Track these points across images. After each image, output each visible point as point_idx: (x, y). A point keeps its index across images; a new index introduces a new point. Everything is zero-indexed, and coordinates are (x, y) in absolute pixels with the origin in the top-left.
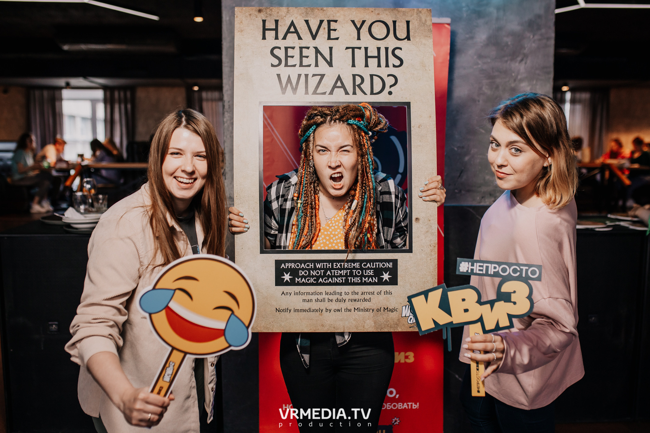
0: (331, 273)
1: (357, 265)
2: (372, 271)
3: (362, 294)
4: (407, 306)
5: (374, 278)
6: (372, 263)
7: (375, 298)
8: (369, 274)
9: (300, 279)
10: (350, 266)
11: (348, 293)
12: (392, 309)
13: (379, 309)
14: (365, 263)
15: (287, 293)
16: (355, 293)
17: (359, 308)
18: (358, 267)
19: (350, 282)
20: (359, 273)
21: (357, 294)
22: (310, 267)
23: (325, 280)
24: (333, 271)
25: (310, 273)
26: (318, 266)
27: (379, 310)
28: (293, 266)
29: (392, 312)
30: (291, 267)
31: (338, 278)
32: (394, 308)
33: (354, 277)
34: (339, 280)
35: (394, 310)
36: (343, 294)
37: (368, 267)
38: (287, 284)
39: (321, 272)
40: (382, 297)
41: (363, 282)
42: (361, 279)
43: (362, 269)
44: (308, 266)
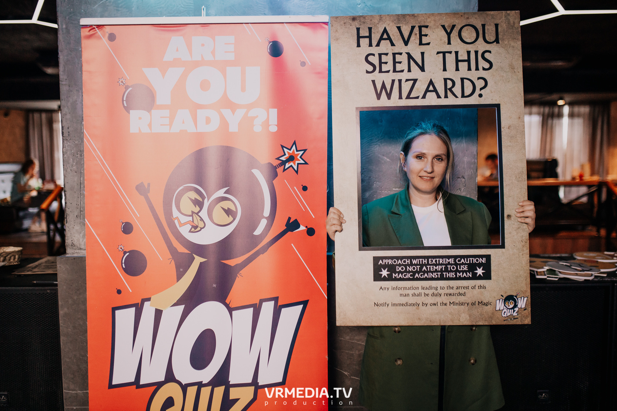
0: (427, 268)
1: (451, 261)
2: (466, 266)
3: (457, 288)
4: (501, 300)
5: (468, 273)
6: (466, 259)
7: (469, 292)
8: (463, 270)
9: (397, 274)
10: (445, 262)
11: (443, 288)
12: (487, 303)
13: (474, 302)
14: (460, 259)
15: (385, 288)
16: (450, 288)
17: (454, 303)
18: (452, 263)
19: (445, 277)
20: (453, 268)
21: (452, 288)
22: (407, 263)
23: (421, 275)
24: (428, 267)
25: (406, 268)
26: (414, 262)
27: (473, 304)
28: (390, 263)
29: (487, 305)
30: (388, 263)
31: (434, 273)
32: (488, 302)
33: (449, 272)
34: (434, 275)
35: (488, 304)
36: (439, 288)
37: (463, 262)
38: (385, 279)
39: (417, 268)
40: (477, 291)
41: (458, 277)
42: (456, 274)
43: (456, 264)
44: (405, 262)
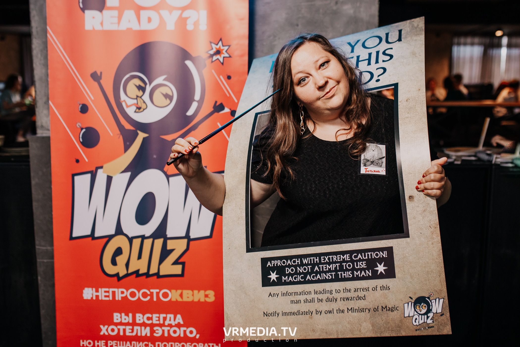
0: (319, 268)
1: (347, 257)
2: (364, 262)
3: (356, 290)
4: (410, 303)
5: (367, 271)
6: (363, 254)
7: (370, 295)
8: (361, 267)
9: (287, 277)
10: (339, 259)
11: (339, 291)
12: (392, 308)
13: (377, 308)
14: (356, 254)
15: (274, 295)
16: (347, 290)
17: (353, 309)
18: (348, 260)
19: (340, 277)
20: (349, 266)
21: (349, 291)
22: (297, 264)
23: (313, 277)
24: (321, 266)
25: (296, 269)
26: (305, 261)
27: (376, 310)
28: (279, 264)
29: (392, 311)
30: (277, 264)
31: (327, 274)
32: (394, 306)
33: (344, 271)
34: (328, 276)
35: (394, 309)
36: (334, 292)
37: (360, 258)
38: (274, 284)
39: (308, 268)
40: (379, 293)
41: (355, 276)
42: (353, 274)
43: (352, 261)
44: (294, 262)
